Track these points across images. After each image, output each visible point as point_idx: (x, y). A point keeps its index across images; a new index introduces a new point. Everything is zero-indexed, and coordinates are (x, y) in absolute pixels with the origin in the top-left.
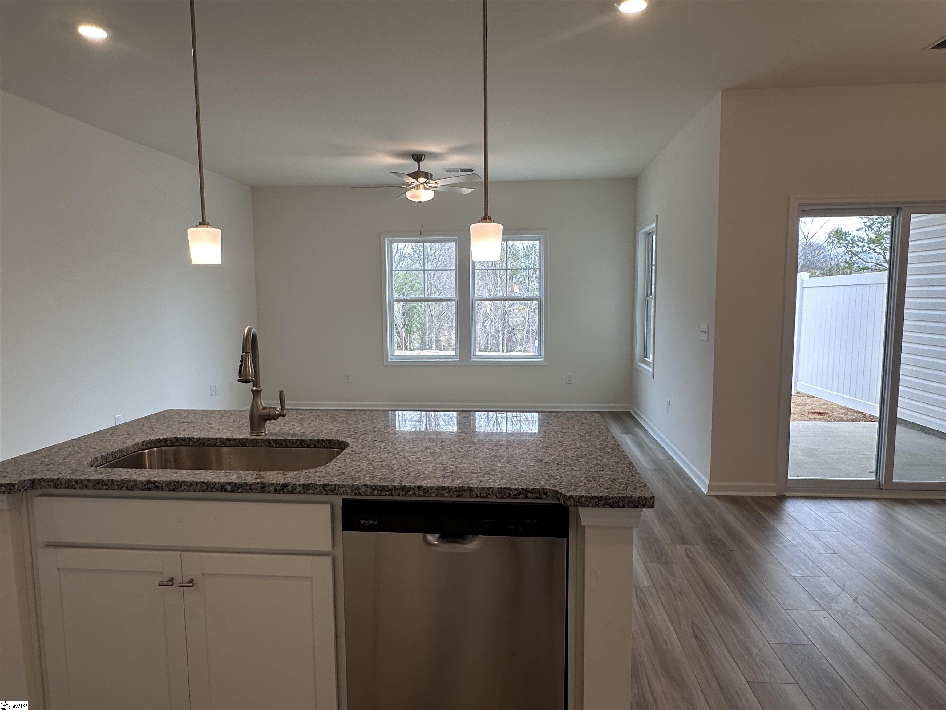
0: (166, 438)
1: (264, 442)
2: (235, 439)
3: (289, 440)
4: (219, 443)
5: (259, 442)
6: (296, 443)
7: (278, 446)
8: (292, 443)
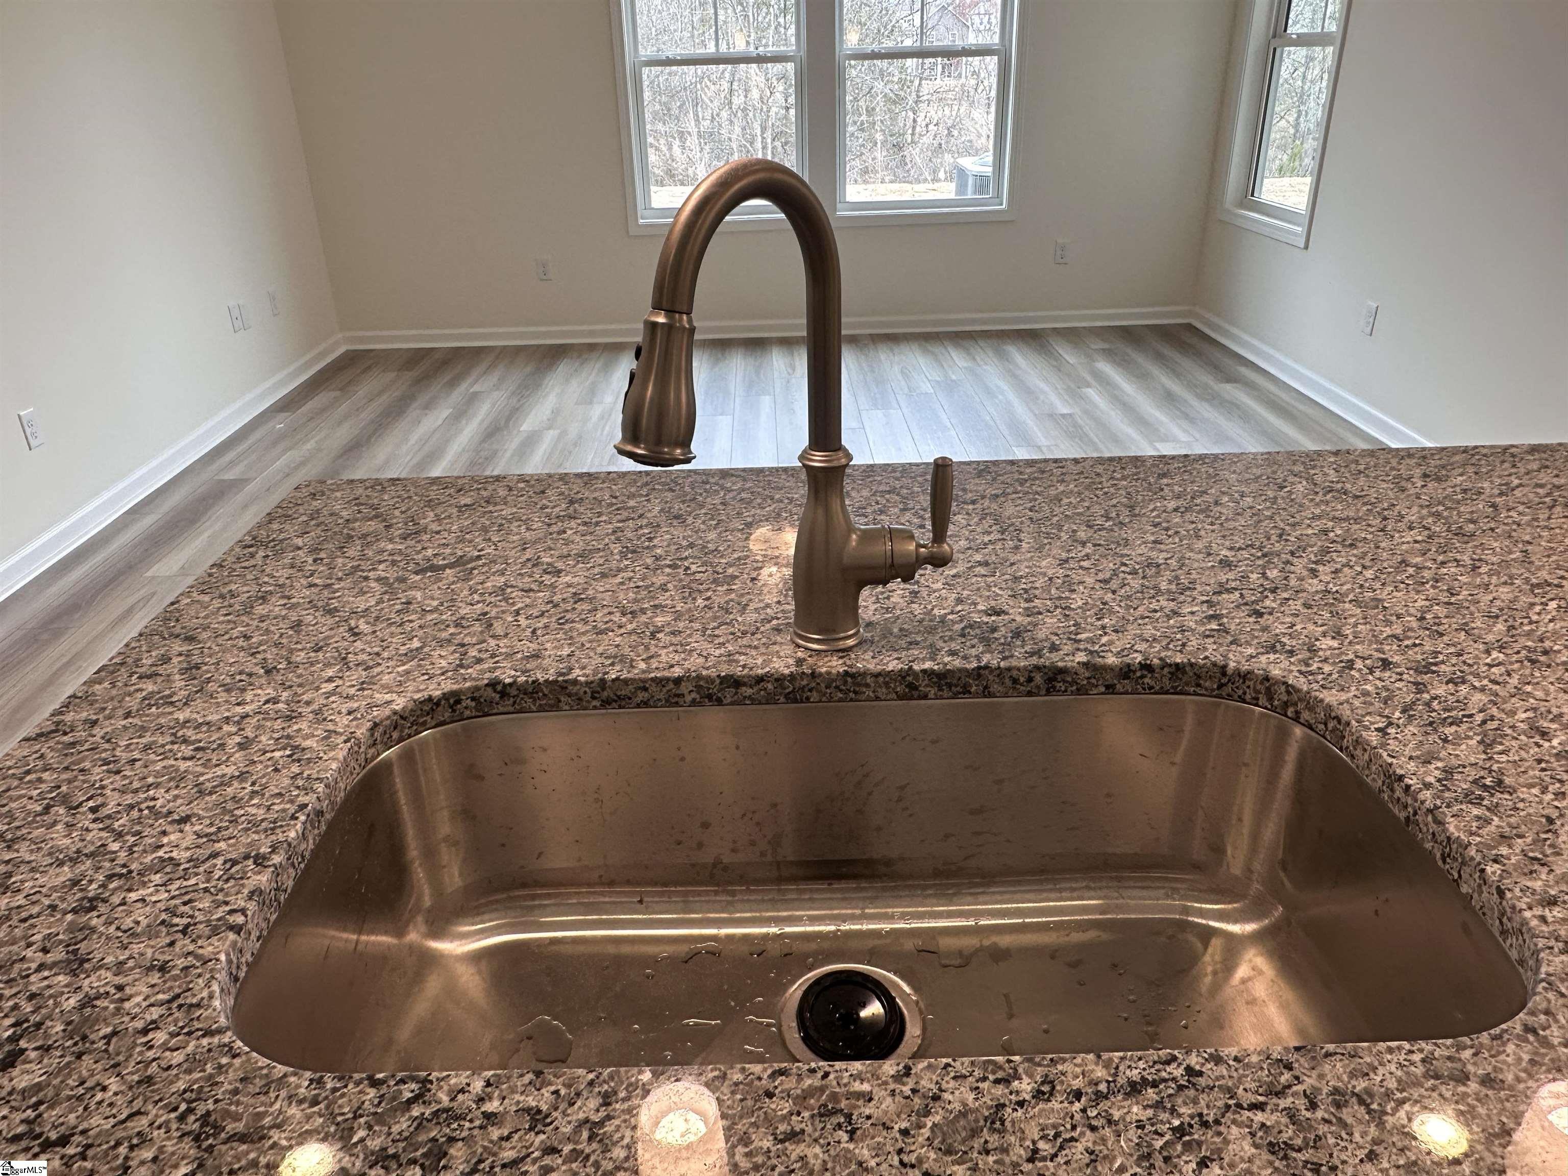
0: (453, 693)
1: (887, 684)
2: (760, 679)
3: (1000, 672)
4: (688, 698)
5: (867, 685)
6: (1030, 680)
7: (946, 694)
8: (1008, 682)
